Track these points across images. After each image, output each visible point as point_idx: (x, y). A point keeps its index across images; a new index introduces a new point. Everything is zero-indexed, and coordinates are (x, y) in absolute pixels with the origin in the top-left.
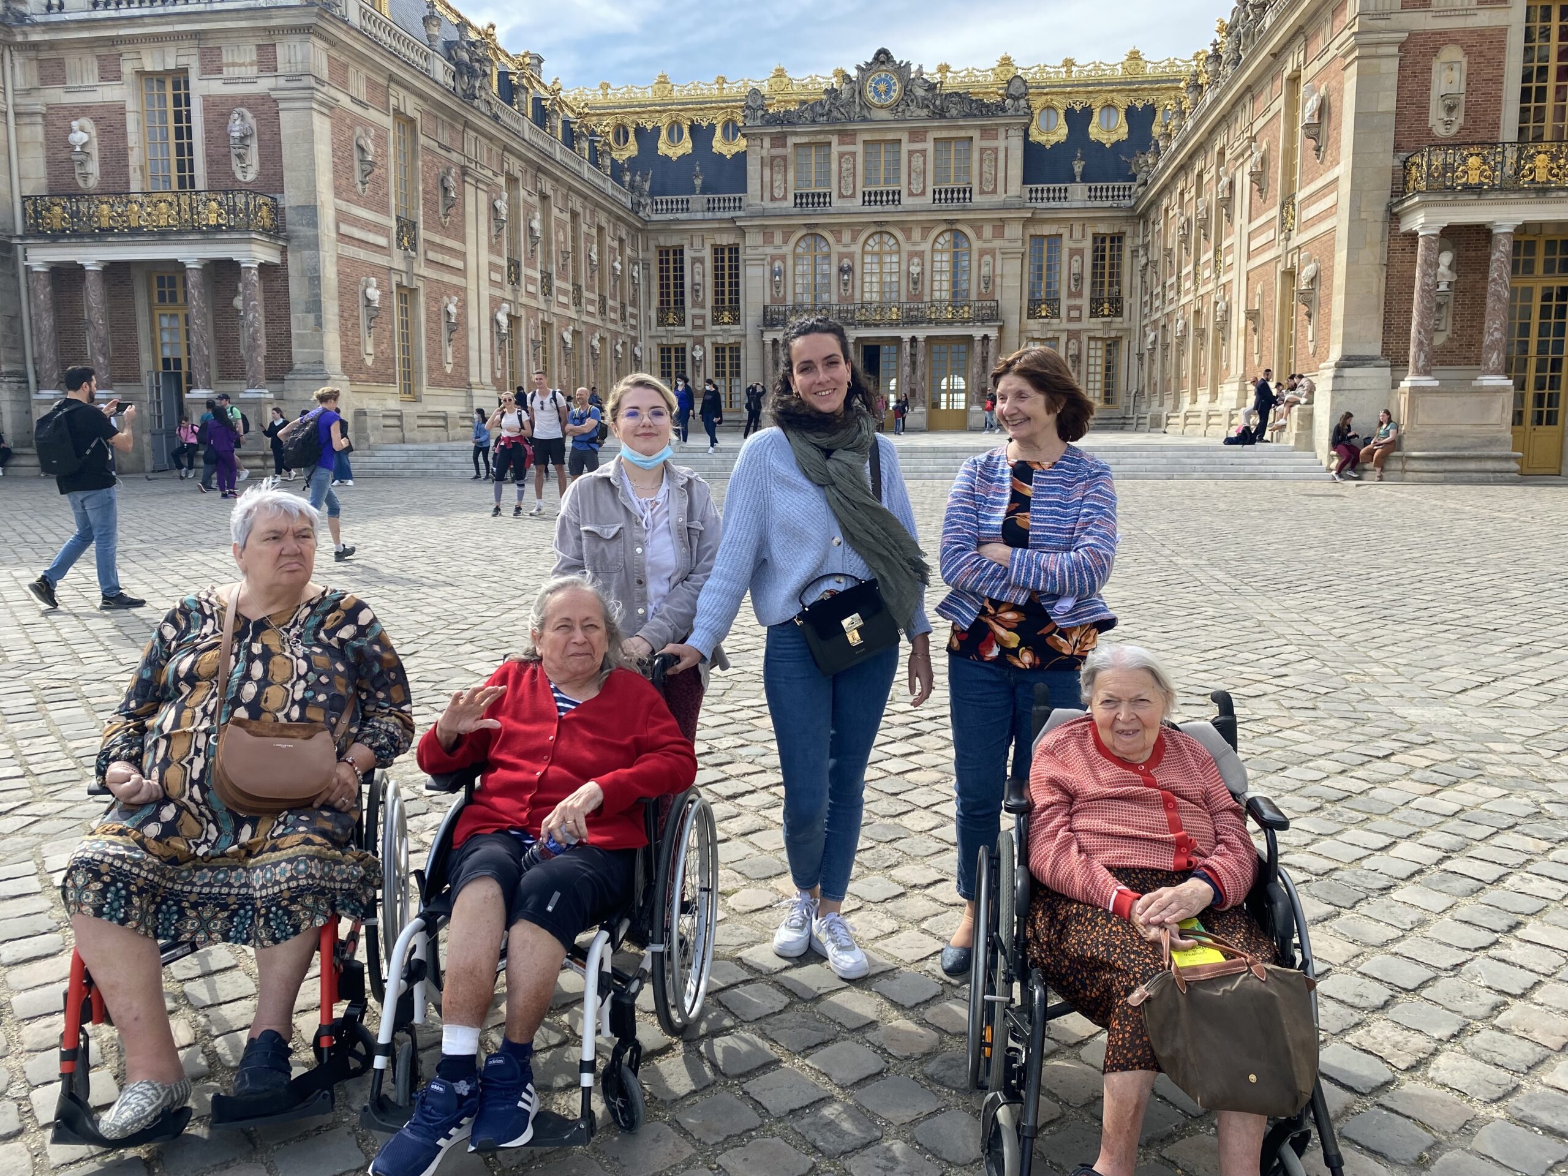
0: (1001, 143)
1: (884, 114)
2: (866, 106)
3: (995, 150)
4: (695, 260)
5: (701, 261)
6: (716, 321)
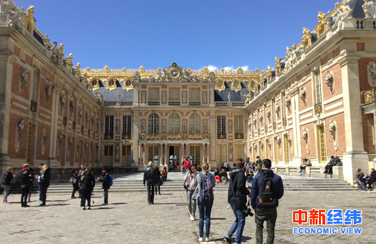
0: (208, 90)
3: (206, 92)
4: (117, 120)
5: (119, 120)
6: (123, 138)
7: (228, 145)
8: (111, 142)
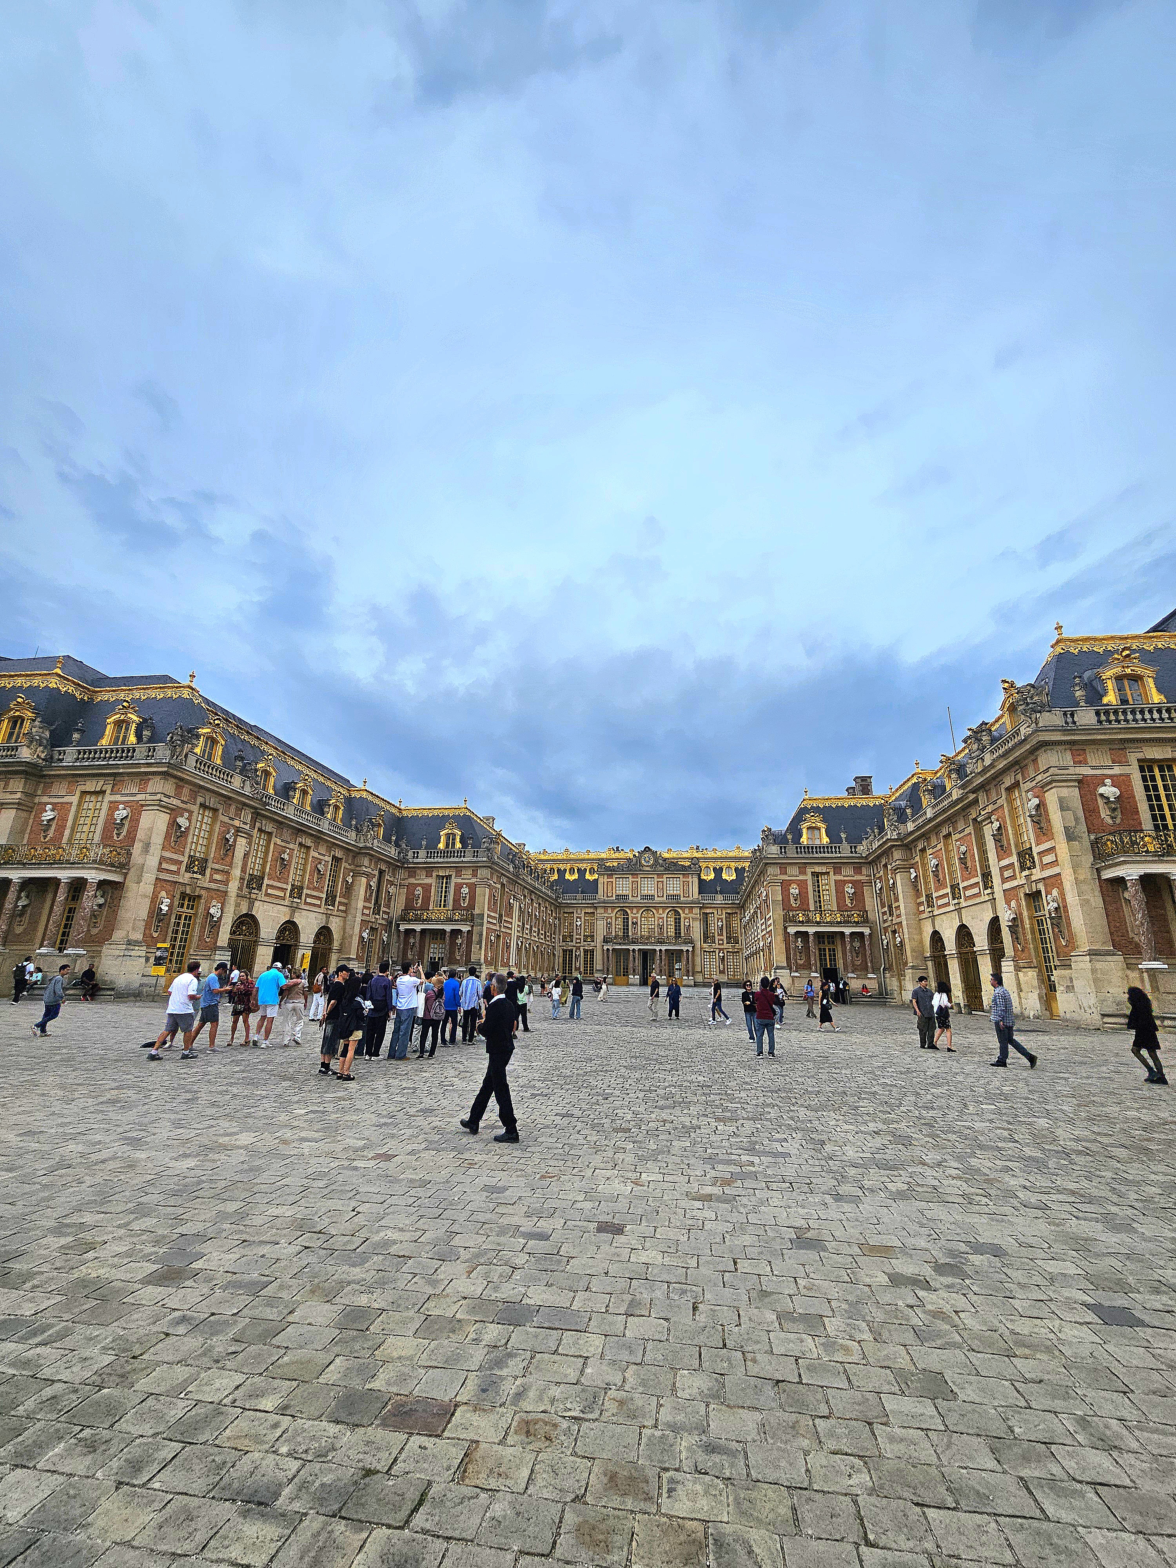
1: (648, 869)
2: (641, 865)
3: (688, 882)
5: (580, 918)
6: (585, 941)
7: (717, 951)
8: (570, 945)
